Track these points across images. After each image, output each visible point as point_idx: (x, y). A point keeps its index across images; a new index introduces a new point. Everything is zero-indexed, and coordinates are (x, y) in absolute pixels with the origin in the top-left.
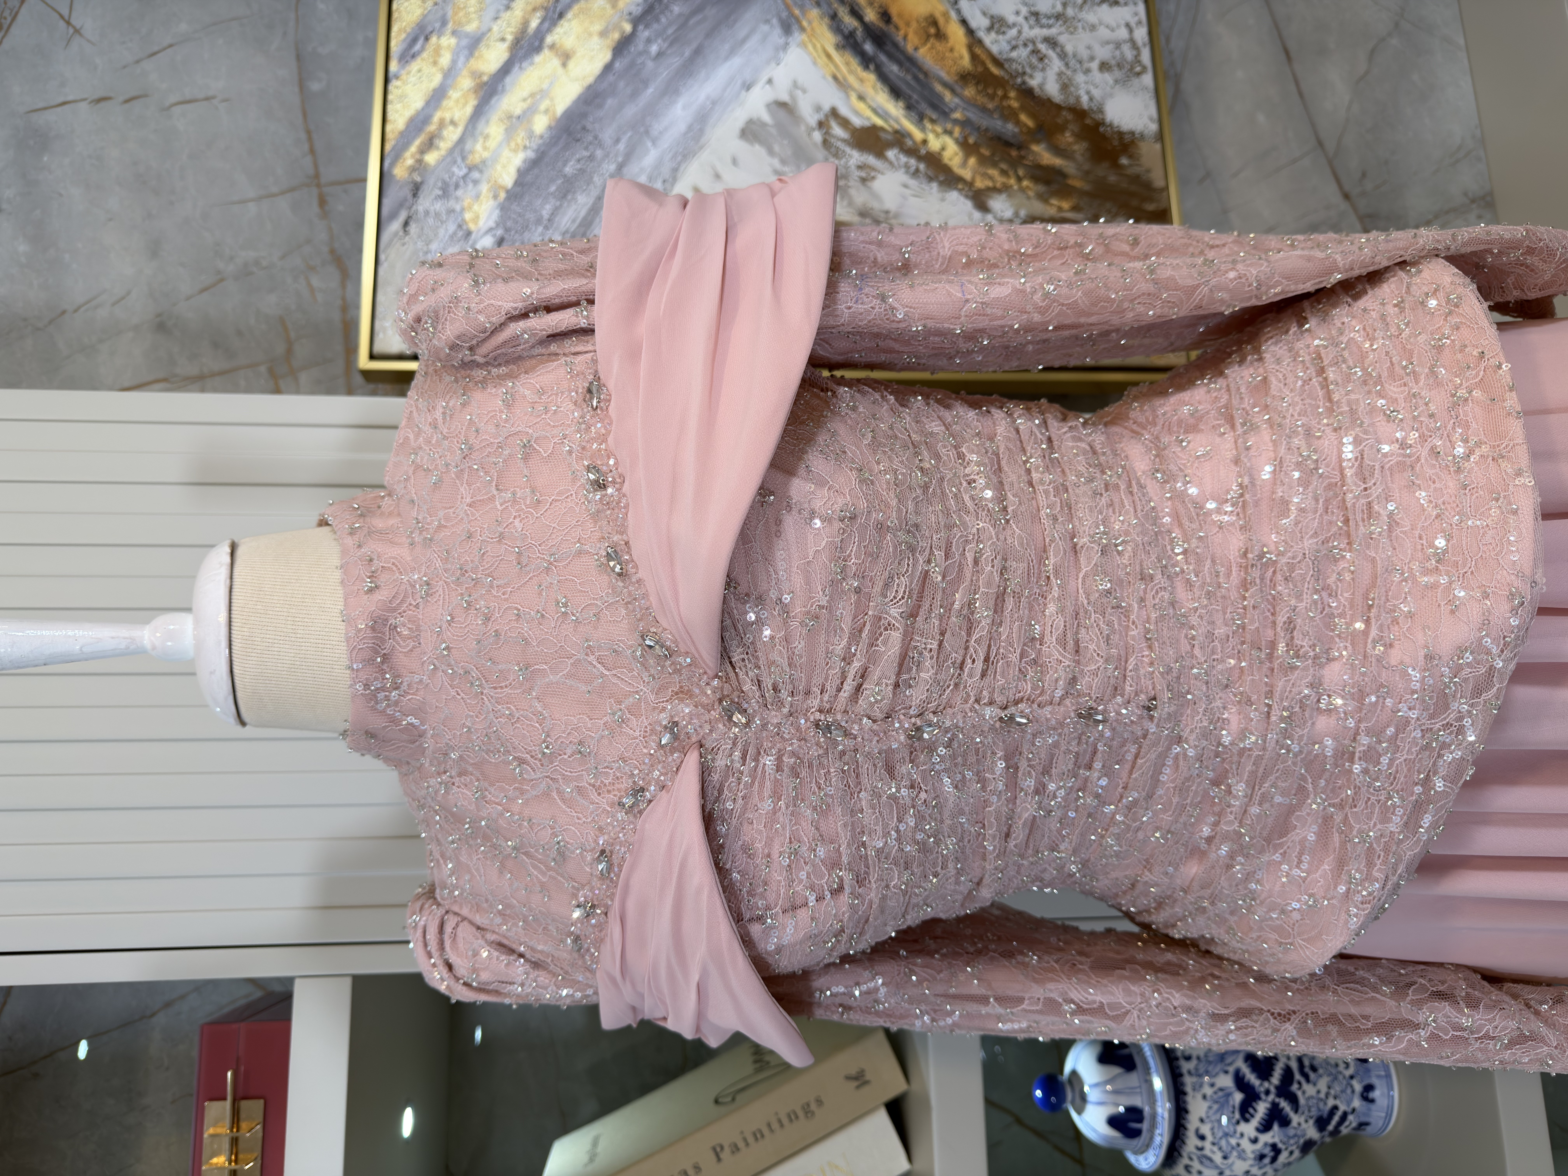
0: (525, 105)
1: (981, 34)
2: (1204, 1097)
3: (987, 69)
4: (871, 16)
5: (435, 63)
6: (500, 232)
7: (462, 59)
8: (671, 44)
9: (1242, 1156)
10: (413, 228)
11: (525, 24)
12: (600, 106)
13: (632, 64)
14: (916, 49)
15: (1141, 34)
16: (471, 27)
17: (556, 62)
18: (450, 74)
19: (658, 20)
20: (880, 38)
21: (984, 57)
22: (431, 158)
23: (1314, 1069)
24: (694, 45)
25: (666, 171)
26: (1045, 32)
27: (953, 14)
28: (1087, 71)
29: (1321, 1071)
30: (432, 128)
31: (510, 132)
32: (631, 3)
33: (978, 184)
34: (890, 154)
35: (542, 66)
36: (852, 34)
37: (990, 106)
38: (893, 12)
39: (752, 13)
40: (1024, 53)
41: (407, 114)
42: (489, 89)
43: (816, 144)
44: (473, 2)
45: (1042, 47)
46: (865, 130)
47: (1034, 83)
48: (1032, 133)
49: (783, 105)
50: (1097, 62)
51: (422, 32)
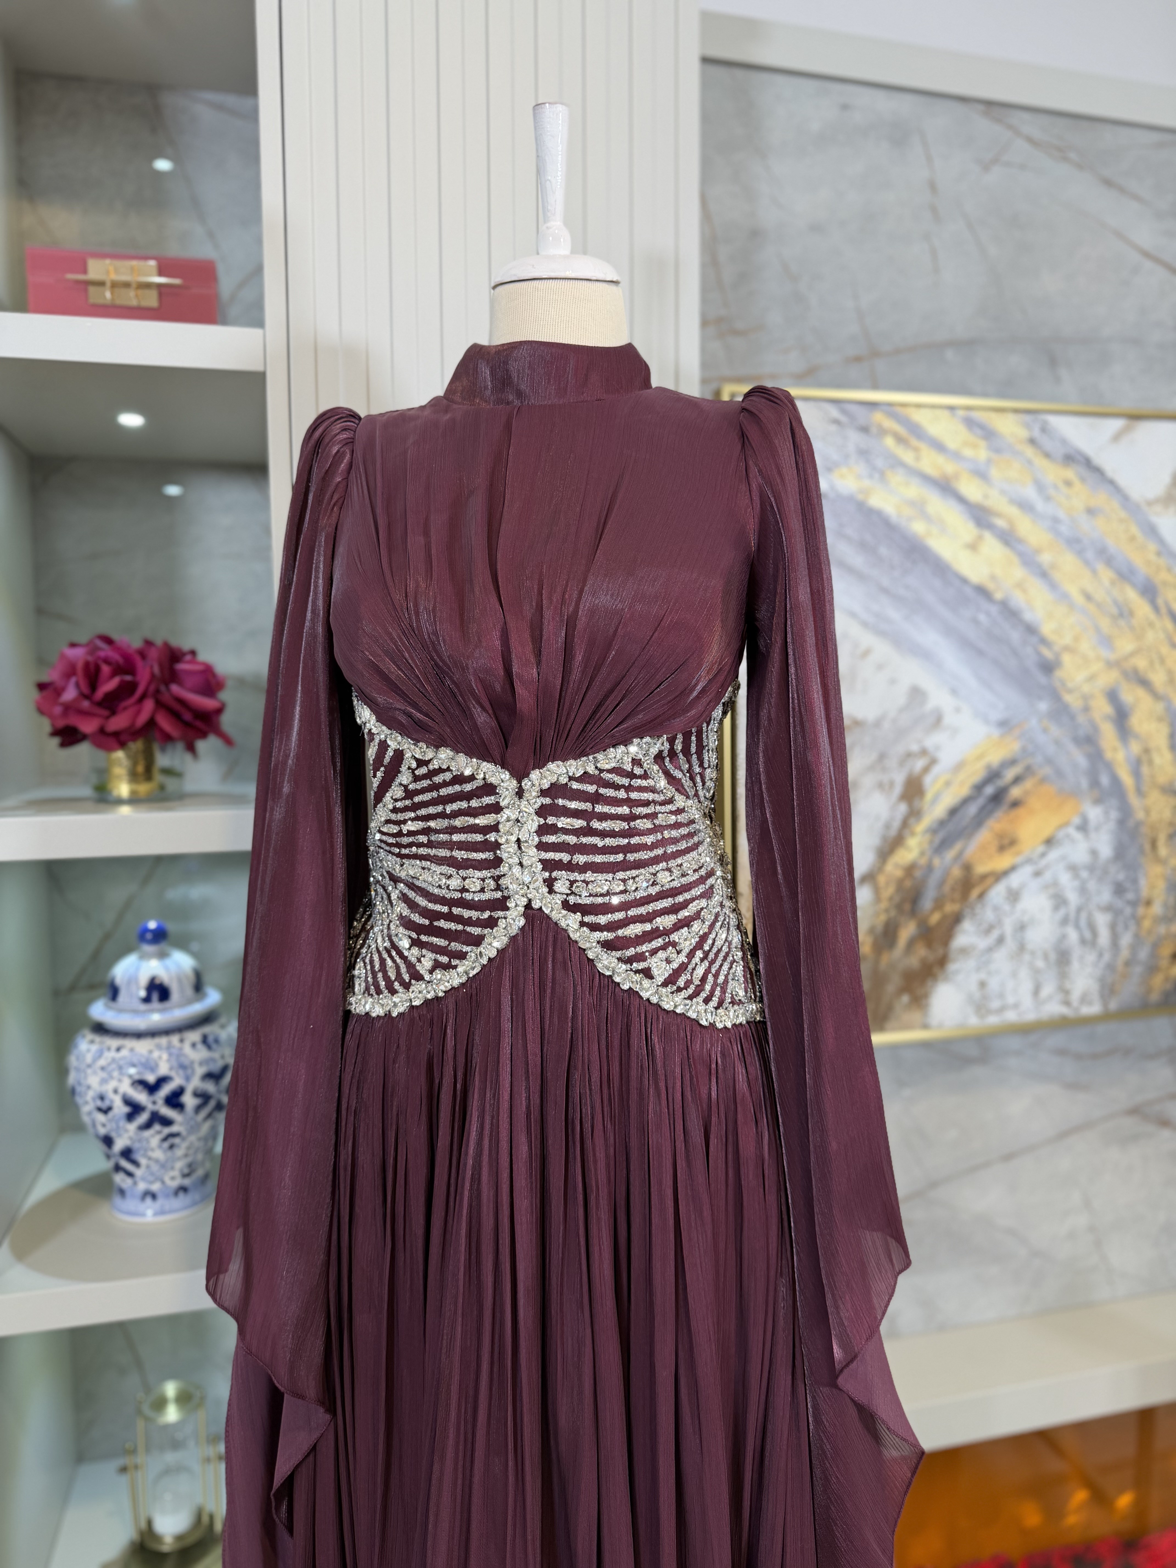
0: (933, 515)
1: (1004, 882)
2: (151, 1052)
3: (975, 887)
4: (1015, 792)
5: (965, 444)
7: (969, 465)
8: (986, 631)
9: (104, 1081)
11: (999, 516)
12: (934, 575)
13: (969, 600)
14: (990, 829)
16: (994, 473)
17: (969, 540)
18: (956, 456)
19: (1005, 620)
20: (997, 798)
21: (986, 884)
22: (889, 442)
23: (172, 1147)
24: (985, 650)
25: (885, 626)
26: (1009, 936)
27: (1020, 859)
28: (978, 969)
29: (169, 1154)
30: (914, 442)
31: (912, 503)
32: (1018, 599)
33: (882, 879)
34: (903, 808)
35: (966, 529)
36: (1000, 776)
37: (945, 889)
38: (1019, 810)
39: (1014, 696)
40: (991, 918)
41: (925, 424)
42: (945, 487)
43: (908, 746)
44: (1016, 474)
45: (996, 933)
46: (922, 785)
47: (965, 925)
48: (926, 921)
49: (939, 720)
50: (987, 978)
51: (989, 435)
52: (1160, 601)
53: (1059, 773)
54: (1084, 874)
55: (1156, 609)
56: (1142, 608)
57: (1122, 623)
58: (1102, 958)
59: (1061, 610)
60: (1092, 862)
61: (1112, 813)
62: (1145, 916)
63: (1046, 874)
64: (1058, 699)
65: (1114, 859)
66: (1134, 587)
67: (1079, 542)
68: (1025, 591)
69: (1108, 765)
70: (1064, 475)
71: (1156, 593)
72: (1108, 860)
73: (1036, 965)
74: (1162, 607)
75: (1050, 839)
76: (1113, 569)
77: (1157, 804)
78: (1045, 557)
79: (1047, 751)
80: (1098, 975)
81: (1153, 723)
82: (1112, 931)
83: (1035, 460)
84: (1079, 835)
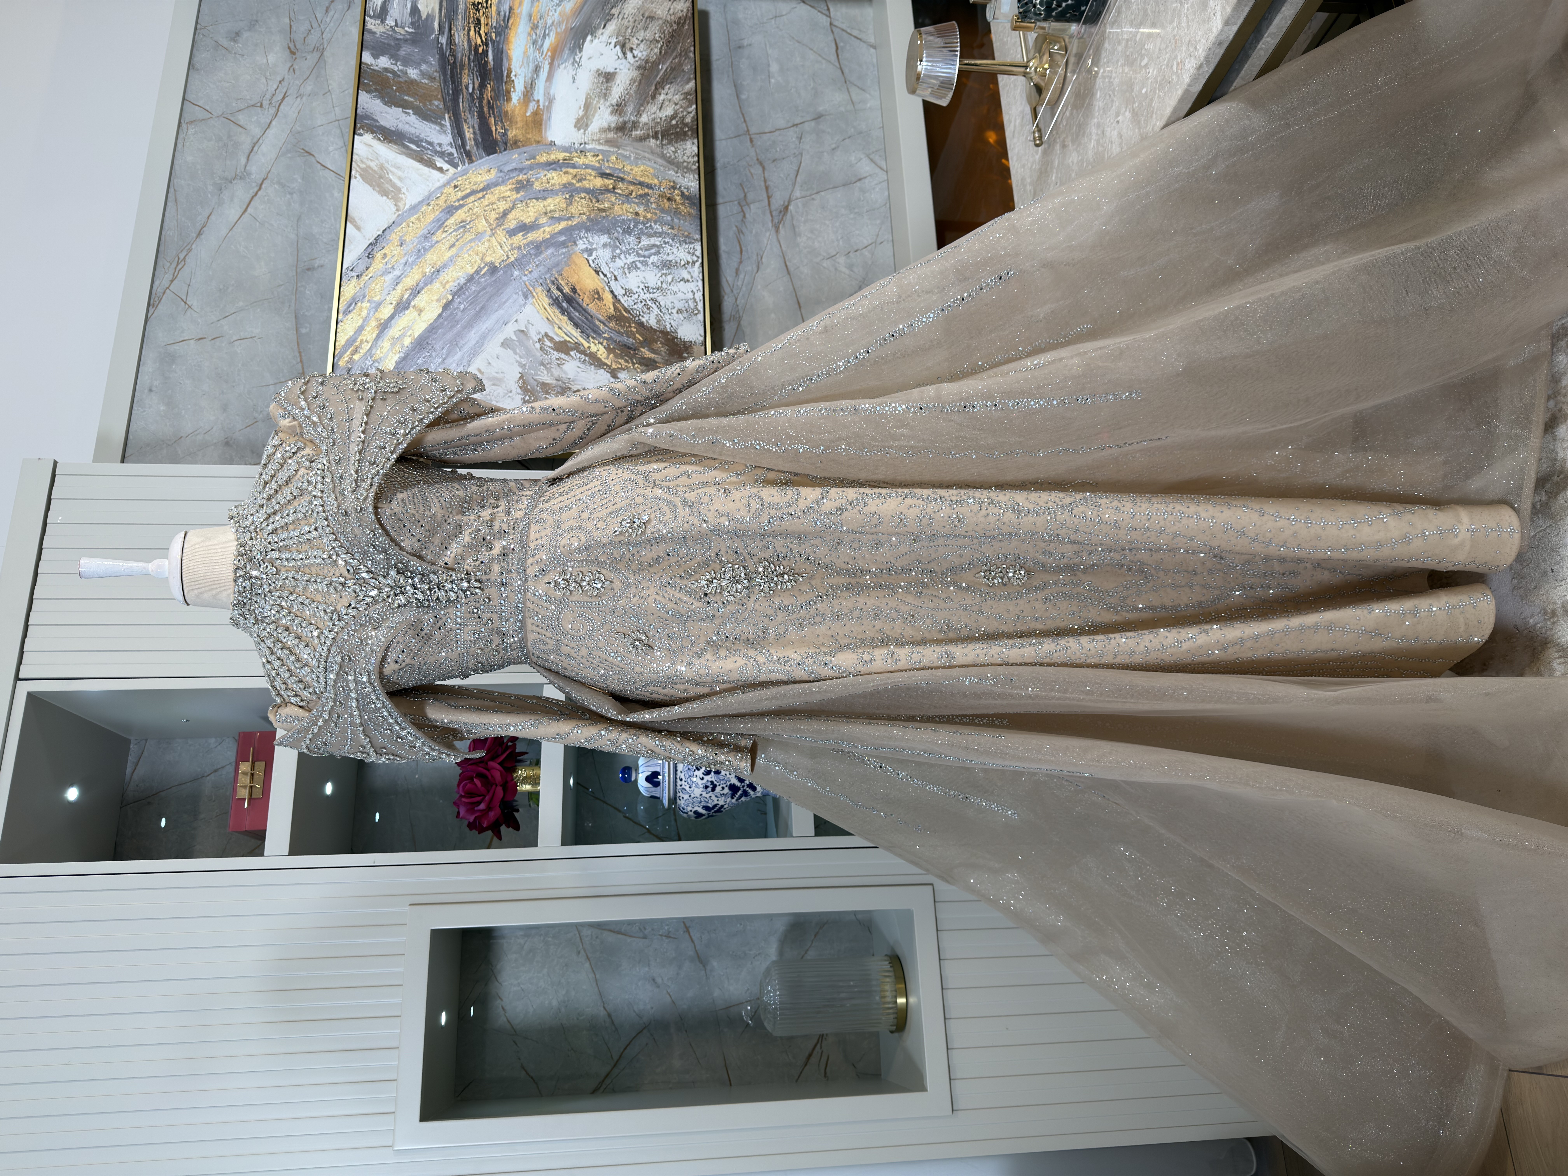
0: (400, 333)
1: (620, 297)
3: (621, 313)
4: (567, 290)
5: (359, 315)
7: (372, 313)
8: (470, 305)
11: (402, 296)
12: (436, 333)
13: (451, 314)
14: (588, 305)
15: (699, 295)
16: (376, 299)
17: (416, 313)
18: (366, 320)
19: (464, 294)
21: (620, 308)
22: (356, 357)
24: (481, 305)
25: (465, 362)
26: (652, 296)
27: (607, 288)
28: (671, 314)
30: (357, 344)
31: (393, 345)
32: (452, 286)
33: (614, 366)
34: (572, 353)
35: (409, 315)
36: (557, 298)
37: (622, 331)
38: (578, 288)
39: (509, 290)
40: (640, 306)
41: (346, 338)
42: (384, 326)
43: (537, 349)
44: (378, 286)
45: (649, 303)
46: (561, 342)
47: (644, 320)
48: (641, 342)
49: (522, 331)
50: (676, 309)
51: (354, 301)
52: (457, 204)
53: (557, 265)
54: (618, 251)
55: (462, 206)
56: (460, 214)
57: (468, 227)
58: (668, 242)
59: (460, 262)
60: (610, 247)
61: (582, 234)
62: (645, 217)
63: (616, 273)
64: (512, 264)
65: (610, 234)
66: (447, 219)
67: (419, 250)
68: (447, 282)
69: (553, 236)
70: (379, 259)
71: (452, 206)
72: (610, 238)
73: (670, 280)
74: (461, 202)
75: (595, 271)
76: (437, 231)
77: (579, 208)
78: (428, 270)
79: (543, 271)
80: (678, 245)
81: (529, 209)
82: (652, 236)
83: (370, 275)
84: (594, 254)
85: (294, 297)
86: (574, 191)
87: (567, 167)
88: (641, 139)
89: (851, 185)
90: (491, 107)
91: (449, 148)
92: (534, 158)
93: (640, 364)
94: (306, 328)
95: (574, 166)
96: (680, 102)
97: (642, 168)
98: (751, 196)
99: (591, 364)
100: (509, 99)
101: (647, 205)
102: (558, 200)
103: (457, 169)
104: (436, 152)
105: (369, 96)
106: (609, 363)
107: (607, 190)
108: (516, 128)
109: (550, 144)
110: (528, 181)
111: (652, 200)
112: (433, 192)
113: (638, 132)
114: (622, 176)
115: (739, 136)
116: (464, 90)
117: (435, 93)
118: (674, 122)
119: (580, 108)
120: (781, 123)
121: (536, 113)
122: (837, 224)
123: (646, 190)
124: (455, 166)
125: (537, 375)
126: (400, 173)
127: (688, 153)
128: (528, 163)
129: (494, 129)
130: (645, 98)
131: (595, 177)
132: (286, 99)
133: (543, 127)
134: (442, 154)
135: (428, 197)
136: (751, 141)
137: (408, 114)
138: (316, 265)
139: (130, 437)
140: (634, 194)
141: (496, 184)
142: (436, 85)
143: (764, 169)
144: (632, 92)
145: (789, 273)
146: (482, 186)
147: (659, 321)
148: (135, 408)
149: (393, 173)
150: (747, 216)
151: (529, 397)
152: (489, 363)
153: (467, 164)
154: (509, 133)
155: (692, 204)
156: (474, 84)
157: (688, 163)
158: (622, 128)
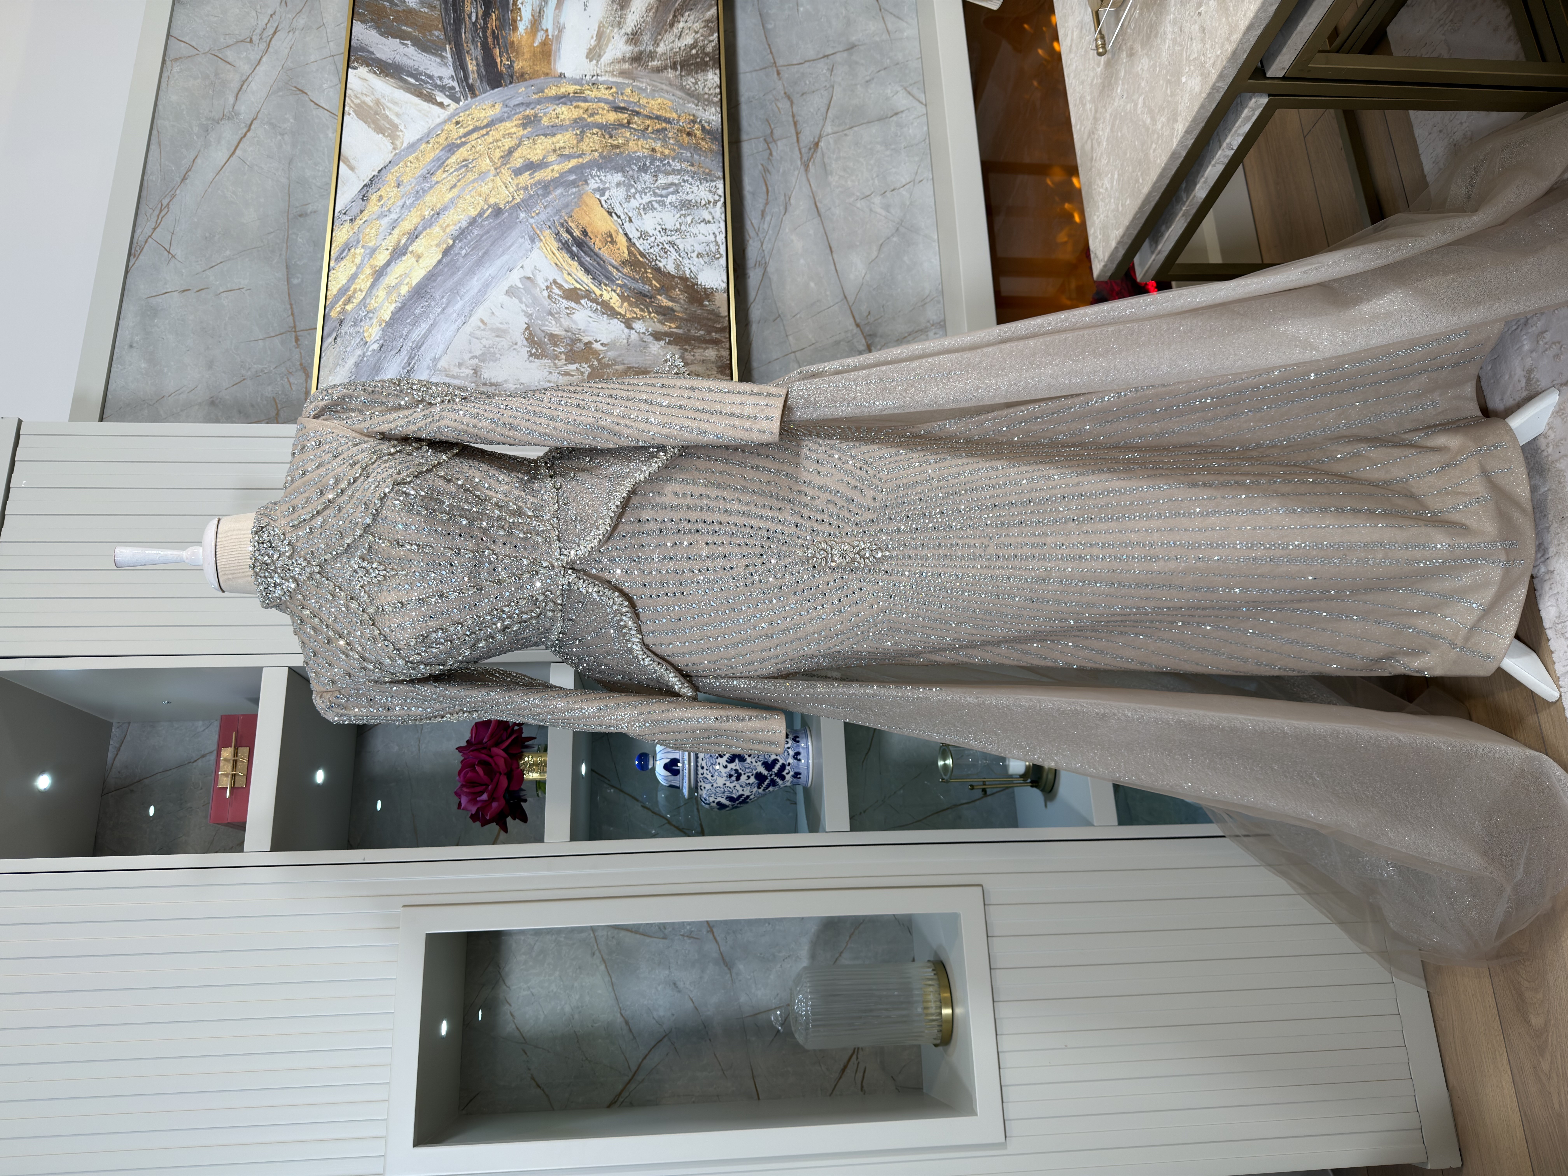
0: (397, 281)
1: (635, 241)
3: (636, 258)
4: (577, 233)
5: (353, 262)
6: (381, 342)
7: (366, 259)
8: (472, 250)
10: (339, 340)
11: (399, 241)
12: (435, 281)
13: (452, 260)
14: (600, 249)
15: (721, 238)
16: (371, 244)
17: (414, 260)
18: (360, 267)
19: (466, 238)
21: (635, 252)
22: (349, 307)
24: (484, 250)
25: (466, 312)
26: (669, 238)
27: (621, 230)
28: (690, 258)
30: (350, 293)
31: (389, 294)
32: (453, 230)
33: (628, 316)
34: (583, 302)
35: (406, 262)
36: (566, 242)
37: (637, 277)
38: (589, 230)
39: (515, 233)
40: (657, 249)
41: (339, 287)
42: (379, 274)
43: (544, 297)
44: (373, 231)
45: (667, 246)
46: (570, 290)
47: (661, 265)
48: (658, 290)
49: (529, 278)
50: (696, 253)
51: (347, 247)
52: (459, 142)
53: (567, 206)
54: (633, 190)
55: (464, 144)
56: (462, 153)
57: (470, 166)
58: (687, 181)
59: (461, 204)
60: (624, 186)
61: (594, 173)
62: (662, 153)
63: (630, 214)
64: (518, 206)
65: (624, 172)
66: (448, 158)
67: (418, 192)
68: (448, 225)
69: (562, 175)
70: (374, 201)
71: (454, 143)
72: (624, 176)
73: (689, 222)
74: (463, 140)
75: (608, 212)
76: (436, 171)
77: (591, 144)
78: (427, 213)
79: (551, 213)
80: (698, 183)
81: (536, 146)
82: (670, 174)
83: (365, 219)
84: (607, 194)
85: (285, 245)
86: (586, 126)
87: (578, 101)
88: (658, 70)
89: (887, 120)
90: (495, 37)
91: (450, 81)
92: (542, 91)
93: (657, 313)
94: (298, 278)
95: (585, 100)
96: (701, 31)
97: (659, 101)
98: (778, 132)
99: (604, 314)
100: (515, 28)
101: (664, 141)
102: (568, 136)
103: (458, 103)
104: (436, 86)
105: (363, 26)
106: (623, 313)
107: (622, 125)
108: (523, 60)
109: (560, 76)
110: (535, 116)
111: (670, 135)
112: (433, 129)
113: (655, 63)
114: (637, 109)
115: (765, 68)
116: (467, 19)
117: (435, 23)
118: (694, 52)
119: (592, 37)
120: (811, 54)
121: (545, 43)
122: (872, 162)
123: (664, 125)
124: (457, 101)
125: (544, 325)
126: (397, 109)
127: (709, 84)
128: (536, 96)
129: (498, 60)
130: (663, 26)
131: (608, 111)
132: (278, 34)
133: (552, 58)
134: (443, 88)
135: (428, 135)
136: (778, 73)
137: (406, 45)
138: (309, 211)
139: (109, 396)
140: (650, 129)
141: (501, 120)
142: (436, 14)
143: (792, 103)
144: (648, 19)
145: (819, 215)
146: (486, 122)
147: (677, 267)
148: (114, 365)
149: (390, 109)
150: (774, 153)
151: (536, 349)
152: (493, 313)
153: (469, 99)
154: (515, 65)
155: (714, 139)
156: (477, 13)
157: (710, 95)
158: (638, 59)
